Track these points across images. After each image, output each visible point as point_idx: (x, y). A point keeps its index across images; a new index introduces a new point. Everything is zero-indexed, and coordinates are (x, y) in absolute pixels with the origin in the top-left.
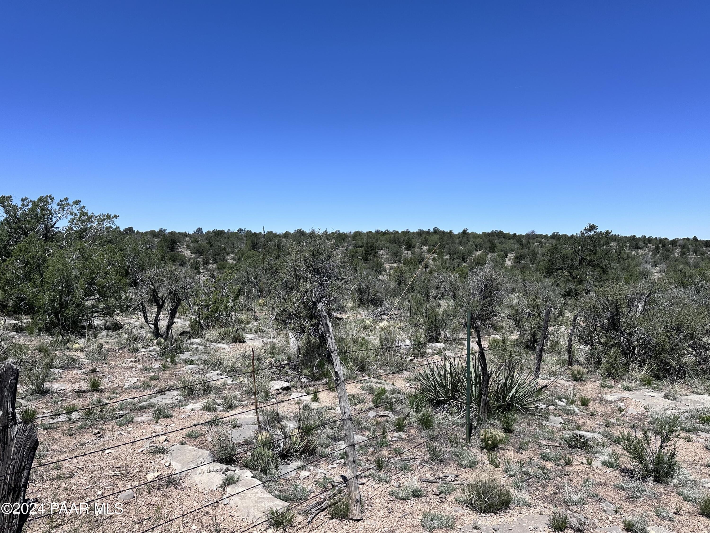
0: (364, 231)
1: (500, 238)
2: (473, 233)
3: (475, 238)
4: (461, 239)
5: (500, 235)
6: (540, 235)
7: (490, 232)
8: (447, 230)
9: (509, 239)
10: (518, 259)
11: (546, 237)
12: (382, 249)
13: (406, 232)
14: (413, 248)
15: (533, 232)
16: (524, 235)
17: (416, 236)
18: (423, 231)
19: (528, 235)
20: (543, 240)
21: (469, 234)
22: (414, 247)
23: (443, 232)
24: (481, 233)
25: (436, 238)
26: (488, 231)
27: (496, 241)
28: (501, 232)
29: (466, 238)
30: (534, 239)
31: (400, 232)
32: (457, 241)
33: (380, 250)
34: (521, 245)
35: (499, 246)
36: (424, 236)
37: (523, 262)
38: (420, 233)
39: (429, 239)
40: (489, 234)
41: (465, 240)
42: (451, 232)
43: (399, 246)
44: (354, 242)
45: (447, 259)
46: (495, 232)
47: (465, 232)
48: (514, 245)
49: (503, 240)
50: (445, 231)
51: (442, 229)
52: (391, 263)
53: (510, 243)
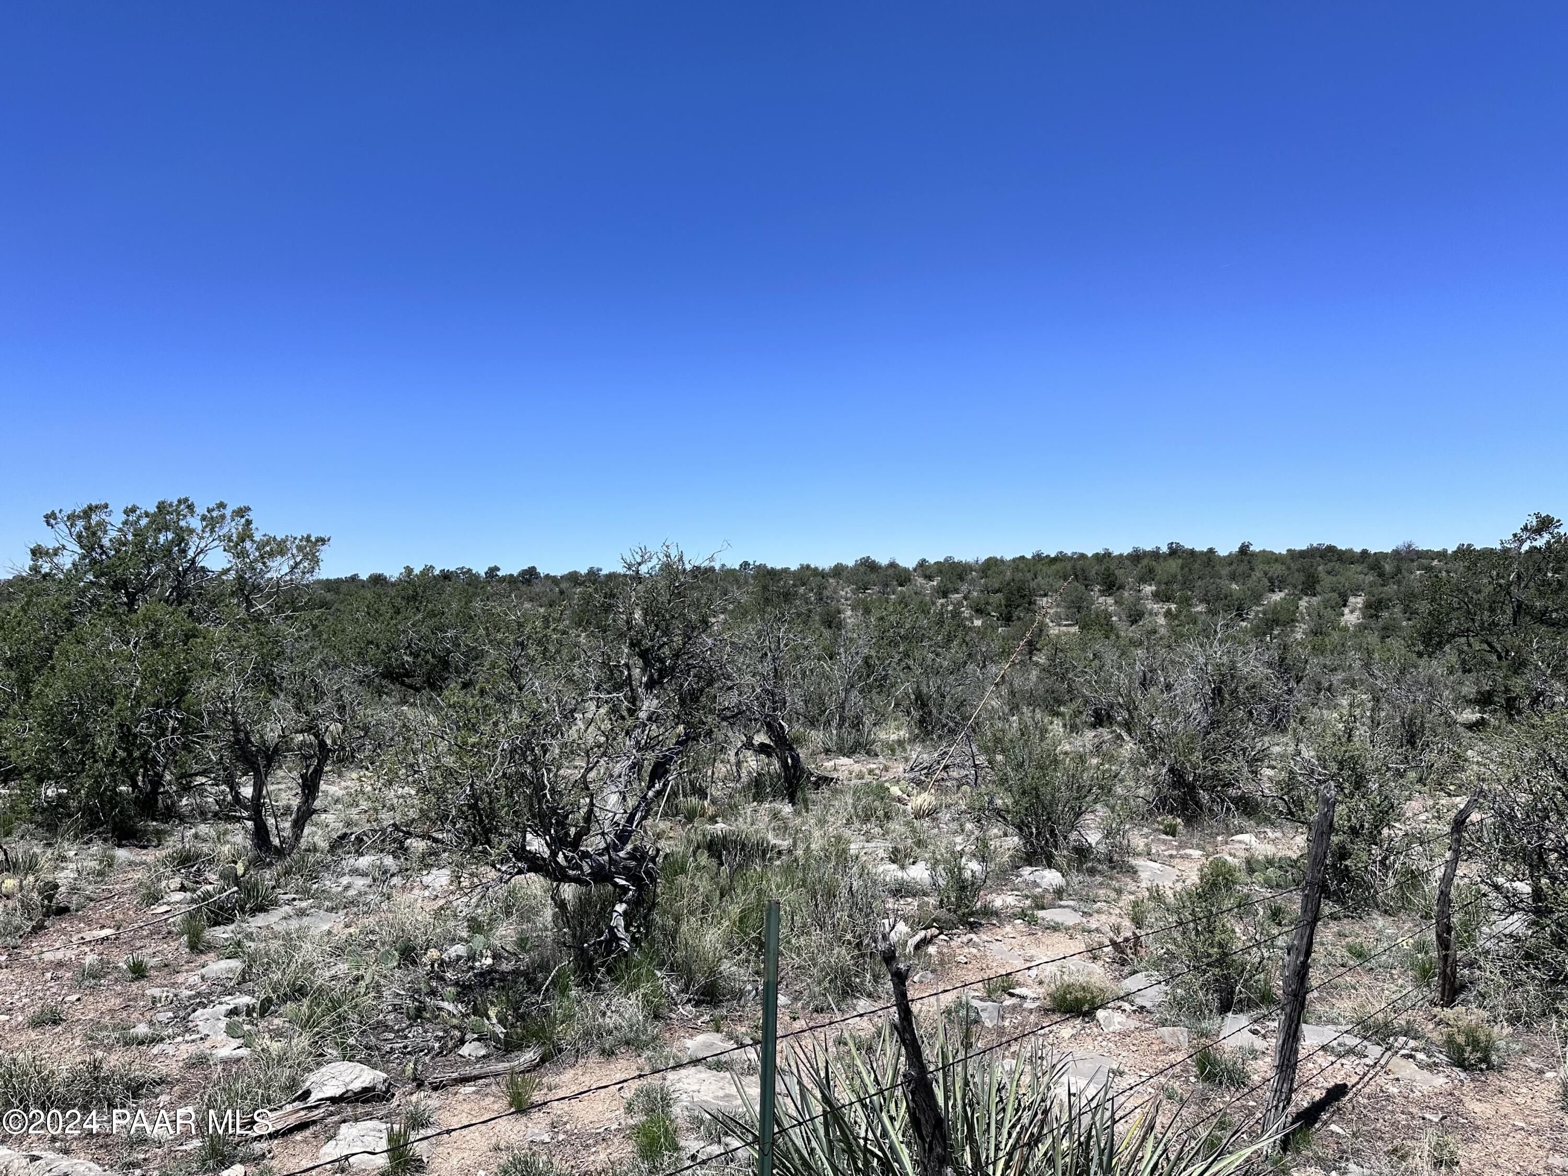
0: (1008, 557)
1: (1330, 561)
2: (1264, 551)
3: (1269, 563)
4: (1233, 567)
5: (1328, 554)
6: (1427, 551)
7: (1305, 548)
8: (1201, 547)
9: (1352, 563)
10: (1374, 608)
11: (1442, 555)
12: (1046, 595)
13: (1104, 555)
14: (1118, 589)
15: (1410, 546)
16: (1387, 554)
17: (1127, 562)
18: (1145, 552)
19: (1396, 553)
20: (1435, 562)
21: (1254, 554)
22: (1121, 587)
23: (1192, 552)
24: (1284, 552)
25: (1174, 566)
26: (1301, 546)
27: (1320, 568)
28: (1331, 549)
29: (1246, 563)
30: (1413, 561)
31: (1090, 555)
32: (1225, 572)
33: (1041, 596)
34: (1381, 575)
35: (1326, 581)
36: (1145, 562)
37: (1385, 614)
38: (1137, 557)
39: (1159, 569)
40: (1302, 554)
41: (1244, 567)
42: (1211, 551)
43: (1086, 586)
44: (983, 581)
45: (1201, 613)
46: (1317, 549)
47: (1244, 550)
48: (1363, 576)
49: (1337, 565)
50: (1197, 549)
51: (1188, 546)
52: (1065, 625)
53: (1355, 574)
